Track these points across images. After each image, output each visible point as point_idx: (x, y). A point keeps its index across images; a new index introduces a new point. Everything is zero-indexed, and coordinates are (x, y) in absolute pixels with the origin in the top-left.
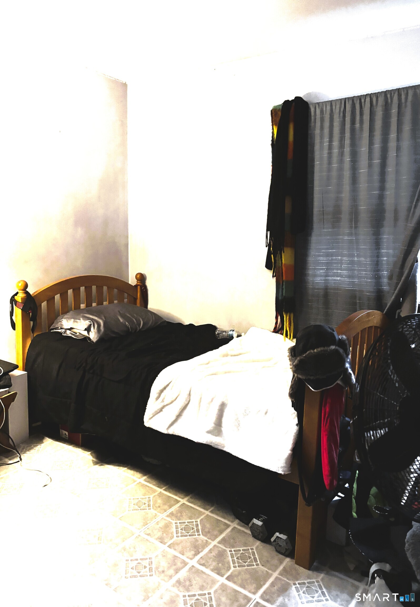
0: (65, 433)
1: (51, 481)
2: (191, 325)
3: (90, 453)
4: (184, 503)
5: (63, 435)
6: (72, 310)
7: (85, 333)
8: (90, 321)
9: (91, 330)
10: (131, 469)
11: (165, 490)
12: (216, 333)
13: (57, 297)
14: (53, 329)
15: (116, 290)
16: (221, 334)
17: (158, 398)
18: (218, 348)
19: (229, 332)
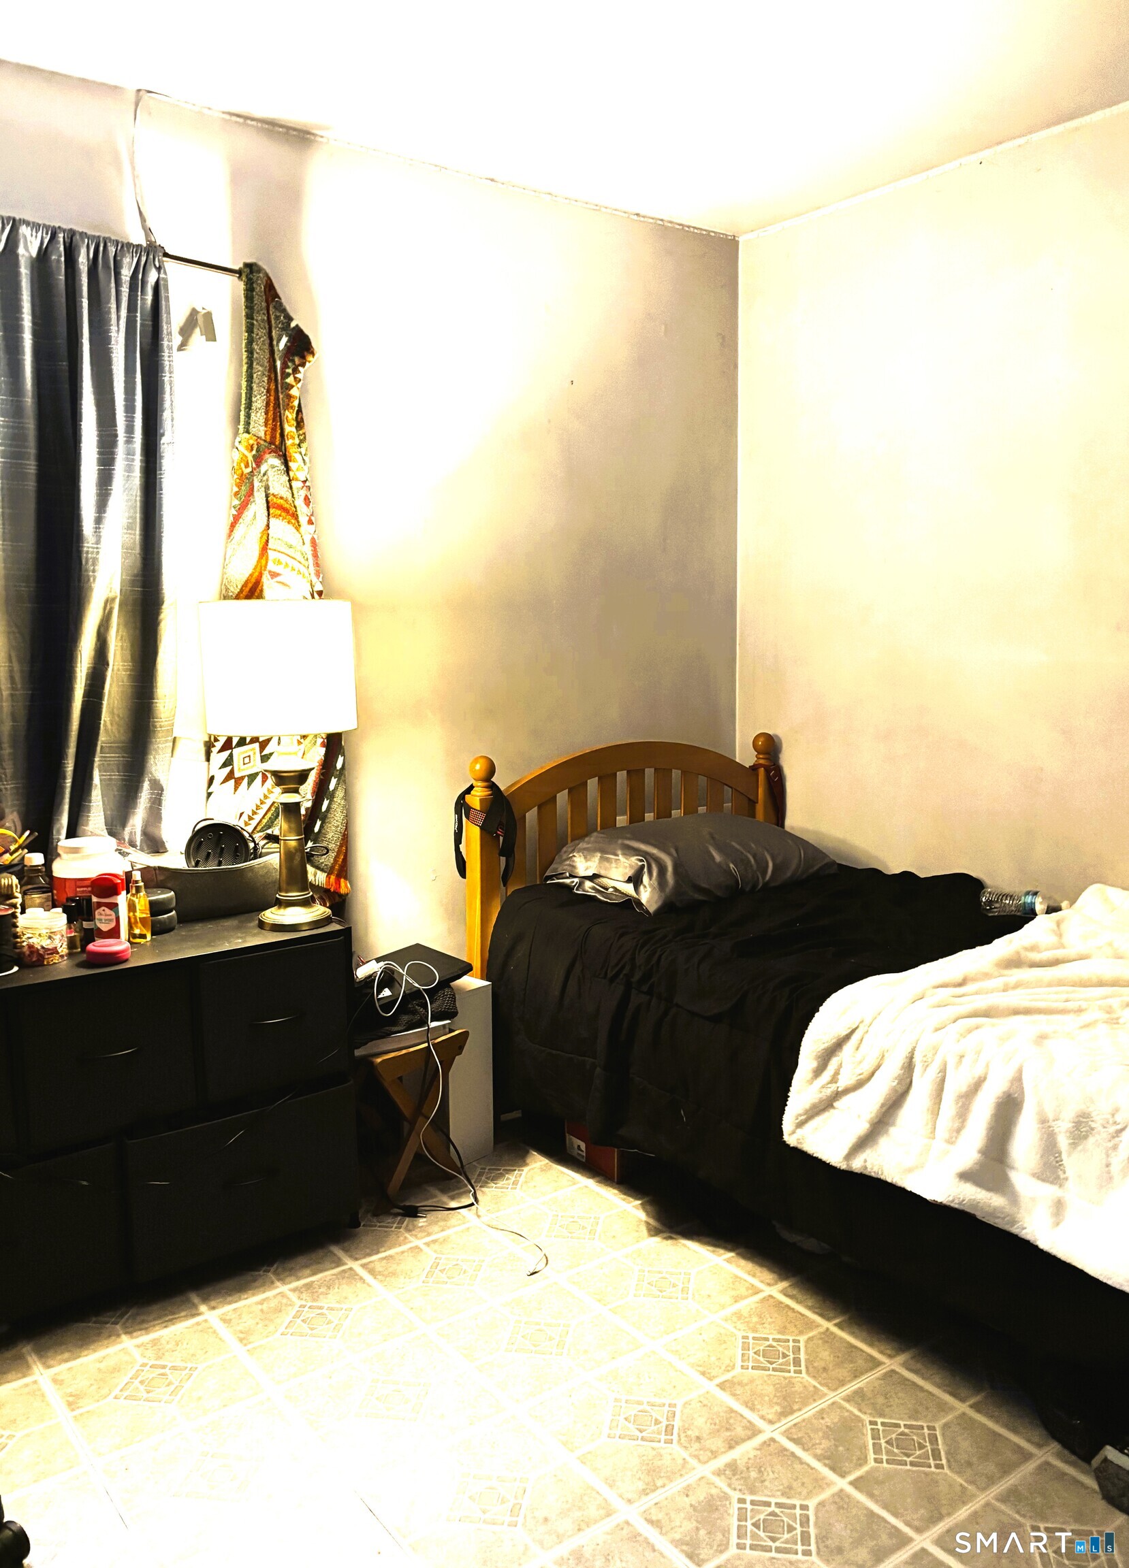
0: (579, 1145)
1: (547, 1264)
2: (907, 876)
3: (639, 1202)
4: (893, 1371)
5: (573, 1148)
6: (595, 830)
7: (629, 889)
8: (641, 858)
9: (642, 882)
10: (745, 1257)
11: (838, 1325)
12: (984, 899)
13: (562, 797)
14: (551, 877)
15: (702, 780)
16: (997, 902)
17: (818, 1072)
18: (989, 942)
19: (1023, 898)
